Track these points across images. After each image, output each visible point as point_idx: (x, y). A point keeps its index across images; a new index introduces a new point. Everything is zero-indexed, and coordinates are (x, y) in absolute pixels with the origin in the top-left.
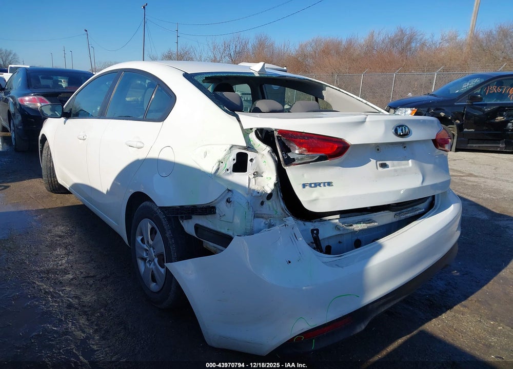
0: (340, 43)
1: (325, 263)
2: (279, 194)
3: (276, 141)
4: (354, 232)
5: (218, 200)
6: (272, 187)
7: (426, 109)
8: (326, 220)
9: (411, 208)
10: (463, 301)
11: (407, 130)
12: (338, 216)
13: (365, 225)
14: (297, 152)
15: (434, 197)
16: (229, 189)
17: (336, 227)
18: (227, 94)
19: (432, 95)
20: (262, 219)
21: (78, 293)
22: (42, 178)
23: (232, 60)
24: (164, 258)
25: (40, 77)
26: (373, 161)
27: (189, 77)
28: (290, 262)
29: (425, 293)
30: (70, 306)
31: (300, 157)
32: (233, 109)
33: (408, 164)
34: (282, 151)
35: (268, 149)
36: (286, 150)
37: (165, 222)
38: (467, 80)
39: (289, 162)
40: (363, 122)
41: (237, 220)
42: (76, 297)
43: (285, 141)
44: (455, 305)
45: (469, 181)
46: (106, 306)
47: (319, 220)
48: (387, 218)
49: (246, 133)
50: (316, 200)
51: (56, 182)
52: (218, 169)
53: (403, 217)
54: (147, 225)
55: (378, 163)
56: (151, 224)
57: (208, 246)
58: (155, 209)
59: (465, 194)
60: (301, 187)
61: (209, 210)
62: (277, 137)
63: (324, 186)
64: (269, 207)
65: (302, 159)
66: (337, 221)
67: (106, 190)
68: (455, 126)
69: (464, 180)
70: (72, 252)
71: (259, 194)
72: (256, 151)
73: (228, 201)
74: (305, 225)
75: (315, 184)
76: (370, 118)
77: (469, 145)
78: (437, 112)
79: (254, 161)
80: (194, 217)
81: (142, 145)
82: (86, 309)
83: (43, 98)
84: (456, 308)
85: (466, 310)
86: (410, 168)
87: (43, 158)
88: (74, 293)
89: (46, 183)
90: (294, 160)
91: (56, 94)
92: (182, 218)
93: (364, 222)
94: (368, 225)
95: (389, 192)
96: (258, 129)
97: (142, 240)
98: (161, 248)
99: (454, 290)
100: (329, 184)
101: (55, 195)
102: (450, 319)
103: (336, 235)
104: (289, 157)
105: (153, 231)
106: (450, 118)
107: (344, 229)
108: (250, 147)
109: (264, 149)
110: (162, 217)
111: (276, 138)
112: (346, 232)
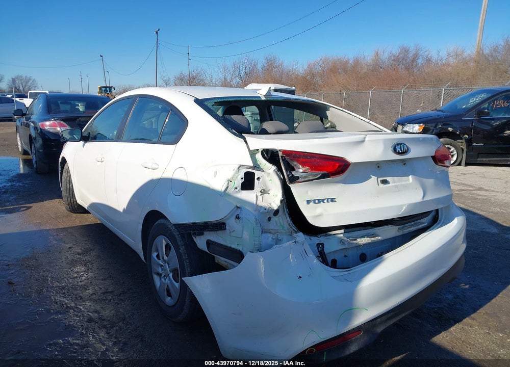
0: (347, 62)
1: (334, 277)
2: (285, 210)
3: (281, 161)
4: (358, 246)
5: (228, 217)
6: (279, 203)
7: (434, 125)
8: (331, 235)
9: (414, 223)
10: (472, 313)
11: (405, 148)
12: (342, 231)
13: (369, 239)
14: (301, 170)
15: (437, 210)
16: (238, 206)
17: (341, 241)
18: (235, 118)
19: (440, 110)
20: (269, 235)
21: (98, 307)
22: (62, 198)
23: (242, 80)
24: (178, 273)
25: (59, 102)
26: (374, 178)
27: (200, 102)
28: (300, 277)
29: (433, 306)
30: (90, 320)
31: (303, 175)
32: (240, 131)
33: (409, 180)
34: (286, 170)
35: (274, 168)
36: (290, 168)
37: (178, 238)
38: (474, 95)
39: (294, 179)
40: (363, 141)
41: (246, 236)
42: (96, 312)
43: (289, 161)
44: (464, 318)
45: (478, 195)
46: (124, 320)
47: (324, 234)
48: (391, 232)
49: (253, 154)
50: (320, 215)
51: (75, 203)
52: (228, 187)
53: (406, 231)
54: (162, 241)
55: (380, 179)
56: (166, 241)
57: (219, 261)
58: (170, 226)
59: (474, 208)
60: (305, 203)
61: (220, 226)
62: (282, 157)
63: (328, 202)
64: (276, 223)
65: (305, 177)
66: (342, 235)
67: (123, 208)
68: (463, 141)
69: (474, 194)
70: (91, 269)
71: (266, 211)
72: (262, 170)
73: (237, 217)
74: (311, 239)
75: (319, 200)
76: (368, 138)
77: (479, 159)
78: (445, 127)
79: (261, 180)
80: (205, 233)
81: (157, 167)
82: (105, 323)
83: (62, 122)
84: (465, 320)
85: (474, 322)
86: (410, 184)
87: (63, 179)
88: (94, 308)
89: (66, 204)
90: (298, 178)
91: (75, 119)
92: (195, 234)
93: (368, 236)
94: (372, 239)
95: (391, 207)
96: (264, 150)
97: (158, 256)
98: (175, 263)
99: (462, 303)
100: (333, 200)
101: (74, 215)
102: (458, 331)
103: (342, 249)
104: (293, 175)
105: (168, 248)
106: (458, 133)
107: (349, 243)
108: (256, 167)
109: (270, 168)
110: (176, 233)
111: (280, 158)
112: (351, 246)
